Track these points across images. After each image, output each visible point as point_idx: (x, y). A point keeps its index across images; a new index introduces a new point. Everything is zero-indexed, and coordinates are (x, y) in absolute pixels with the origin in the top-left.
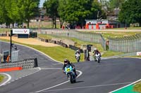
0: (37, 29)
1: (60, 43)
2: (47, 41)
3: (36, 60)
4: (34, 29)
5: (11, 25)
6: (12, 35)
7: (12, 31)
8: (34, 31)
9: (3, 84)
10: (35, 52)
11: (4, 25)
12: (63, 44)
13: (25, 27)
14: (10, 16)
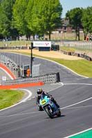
0: (60, 41)
1: (84, 56)
2: (70, 54)
3: (58, 74)
4: (56, 41)
5: (32, 37)
6: (32, 48)
7: (32, 44)
8: (56, 44)
9: (24, 101)
10: (58, 66)
11: (24, 37)
12: (87, 57)
13: (46, 40)
14: (30, 28)
